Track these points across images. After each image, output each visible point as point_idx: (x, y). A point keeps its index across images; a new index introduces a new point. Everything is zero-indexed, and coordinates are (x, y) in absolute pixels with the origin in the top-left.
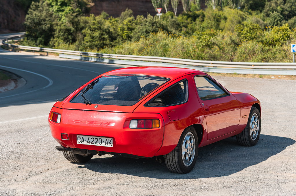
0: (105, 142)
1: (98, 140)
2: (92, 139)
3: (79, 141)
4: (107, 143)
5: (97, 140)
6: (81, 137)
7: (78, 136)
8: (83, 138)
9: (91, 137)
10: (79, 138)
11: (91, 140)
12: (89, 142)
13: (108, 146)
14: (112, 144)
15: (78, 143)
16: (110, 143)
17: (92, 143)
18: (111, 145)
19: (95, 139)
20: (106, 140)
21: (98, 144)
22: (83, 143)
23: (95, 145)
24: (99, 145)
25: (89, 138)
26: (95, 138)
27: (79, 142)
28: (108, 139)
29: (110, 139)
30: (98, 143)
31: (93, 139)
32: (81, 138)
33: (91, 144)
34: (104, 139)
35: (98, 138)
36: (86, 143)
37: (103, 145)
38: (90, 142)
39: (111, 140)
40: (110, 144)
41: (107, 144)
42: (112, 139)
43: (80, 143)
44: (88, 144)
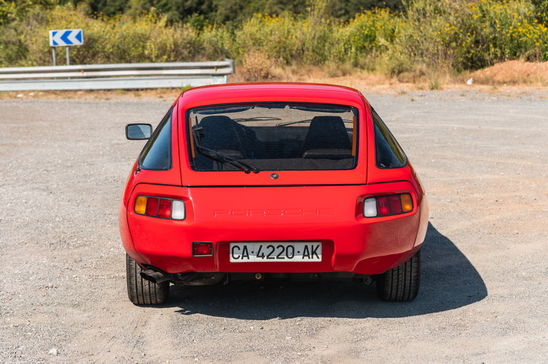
0: (302, 252)
1: (285, 250)
2: (268, 247)
3: (236, 256)
4: (306, 254)
5: (281, 249)
6: (241, 245)
7: (232, 245)
8: (245, 247)
9: (265, 245)
10: (236, 249)
11: (266, 251)
12: (260, 254)
13: (311, 260)
14: (320, 256)
15: (232, 260)
16: (314, 253)
17: (268, 258)
18: (318, 258)
19: (278, 248)
20: (306, 247)
21: (284, 258)
22: (245, 260)
23: (276, 260)
24: (286, 260)
25: (261, 246)
26: (275, 245)
27: (236, 258)
28: (309, 245)
29: (315, 245)
30: (286, 257)
31: (271, 249)
32: (242, 248)
33: (265, 260)
34: (300, 247)
35: (286, 245)
36: (253, 259)
37: (298, 258)
38: (263, 256)
39: (318, 246)
40: (315, 256)
41: (308, 255)
42: (320, 244)
43: (240, 260)
44: (260, 260)
